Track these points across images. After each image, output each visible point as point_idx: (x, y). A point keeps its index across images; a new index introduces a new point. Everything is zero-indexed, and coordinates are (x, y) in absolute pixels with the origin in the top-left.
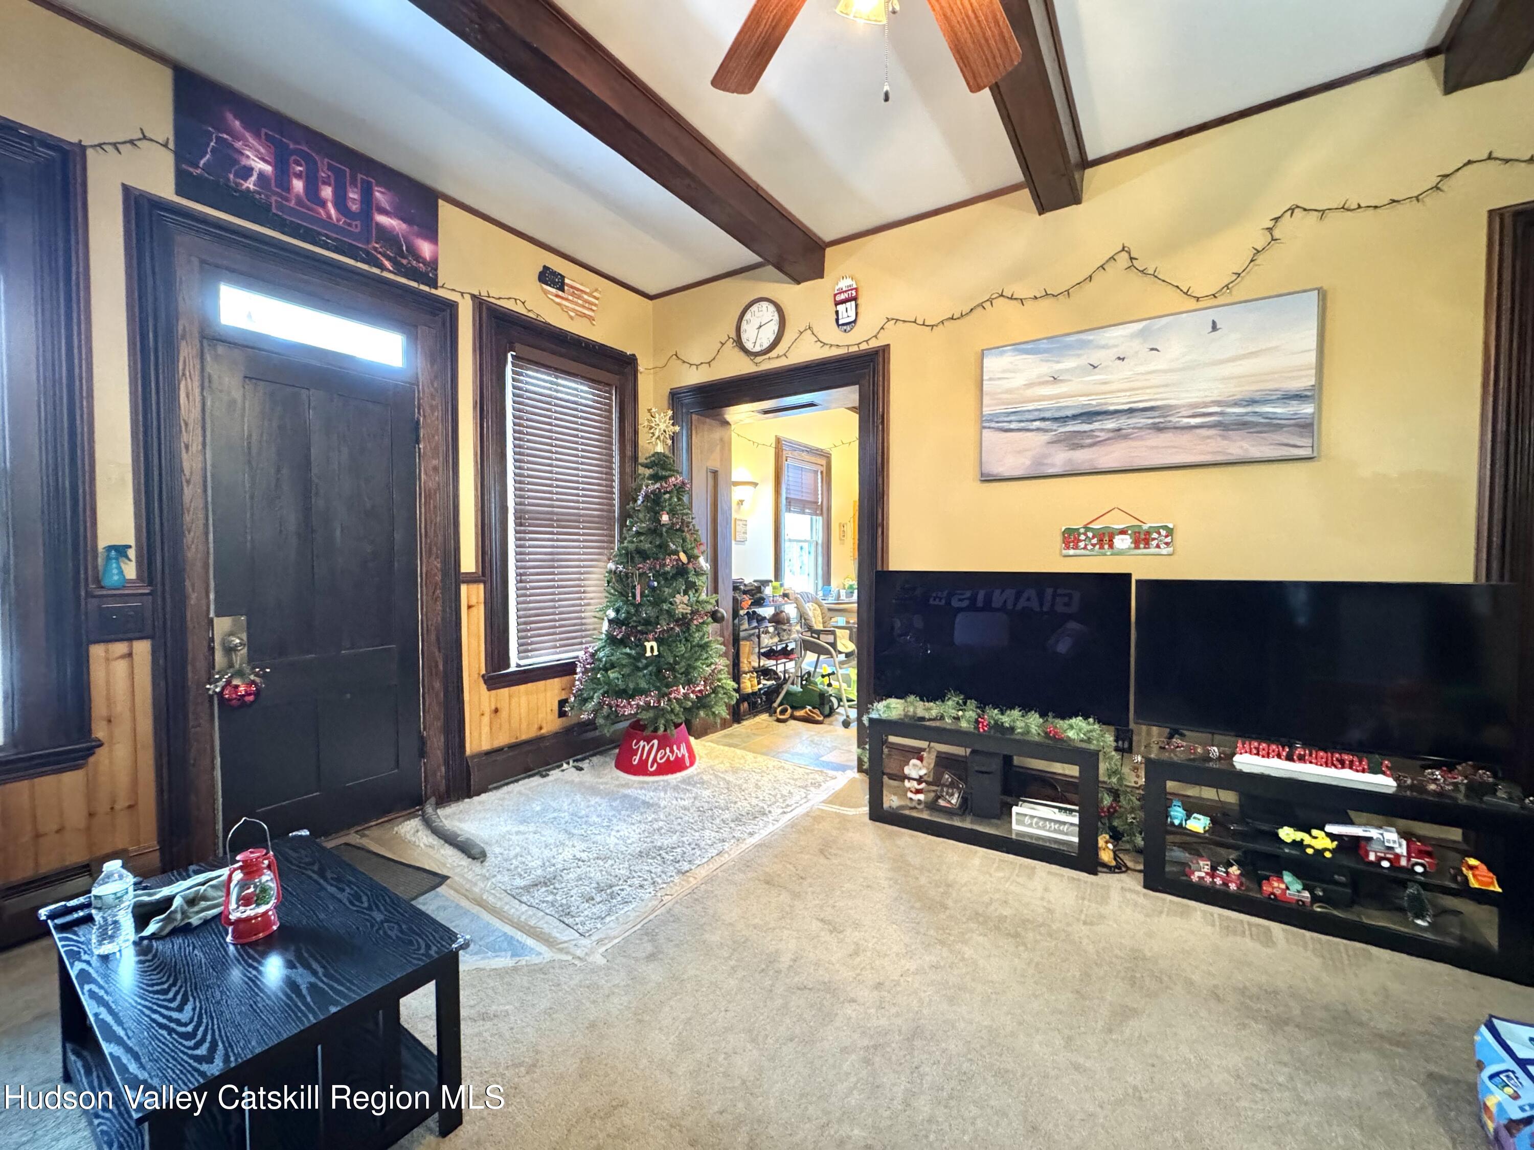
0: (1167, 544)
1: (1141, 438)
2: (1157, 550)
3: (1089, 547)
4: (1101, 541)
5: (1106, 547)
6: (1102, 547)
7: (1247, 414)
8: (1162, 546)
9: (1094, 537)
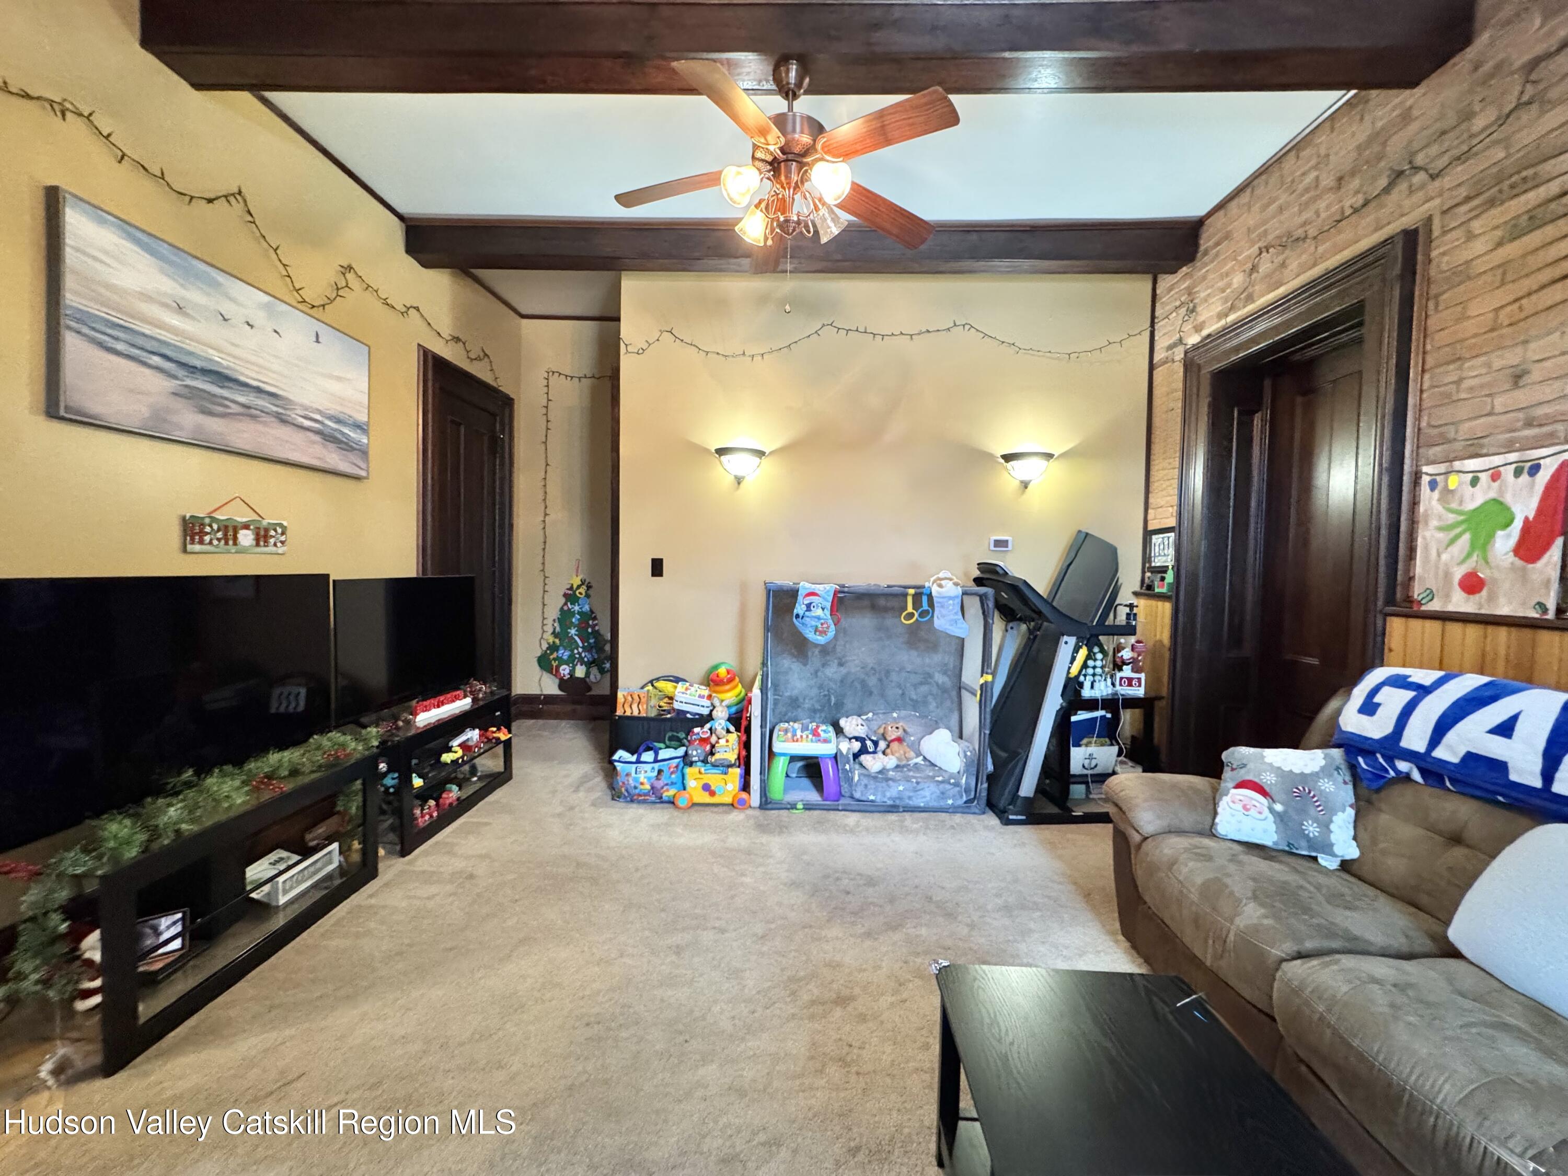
0: (282, 542)
1: (265, 424)
2: (275, 549)
3: (215, 542)
4: (225, 535)
5: (231, 542)
6: (227, 543)
7: (336, 430)
8: (279, 544)
9: (219, 530)
